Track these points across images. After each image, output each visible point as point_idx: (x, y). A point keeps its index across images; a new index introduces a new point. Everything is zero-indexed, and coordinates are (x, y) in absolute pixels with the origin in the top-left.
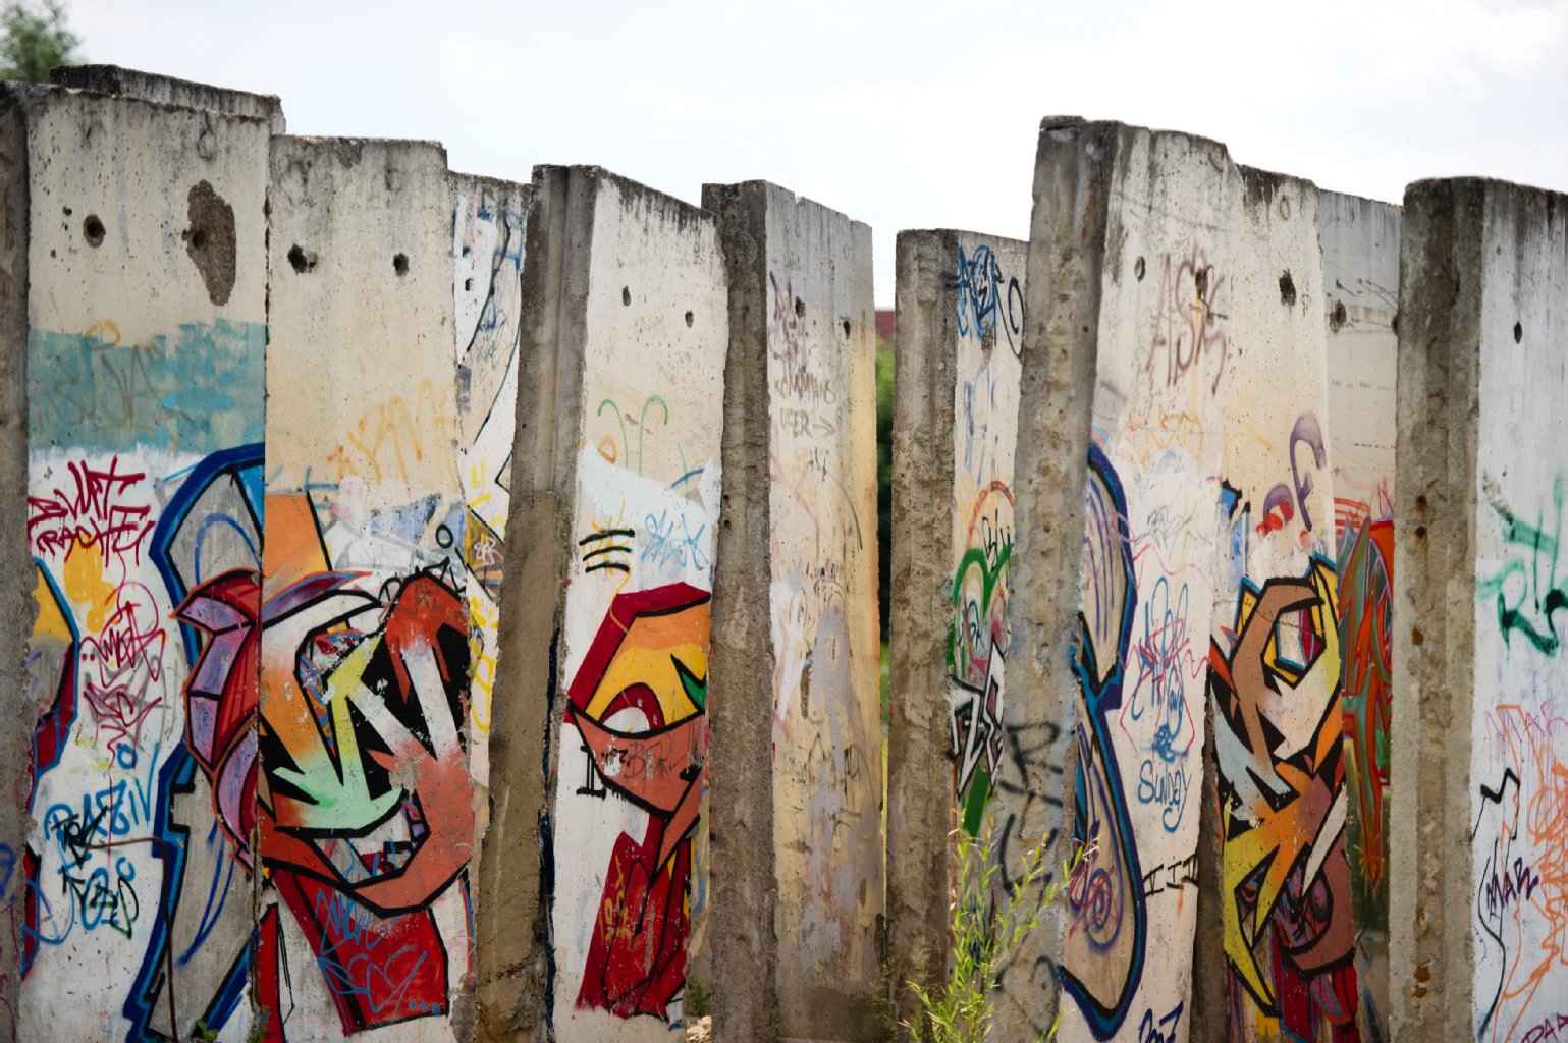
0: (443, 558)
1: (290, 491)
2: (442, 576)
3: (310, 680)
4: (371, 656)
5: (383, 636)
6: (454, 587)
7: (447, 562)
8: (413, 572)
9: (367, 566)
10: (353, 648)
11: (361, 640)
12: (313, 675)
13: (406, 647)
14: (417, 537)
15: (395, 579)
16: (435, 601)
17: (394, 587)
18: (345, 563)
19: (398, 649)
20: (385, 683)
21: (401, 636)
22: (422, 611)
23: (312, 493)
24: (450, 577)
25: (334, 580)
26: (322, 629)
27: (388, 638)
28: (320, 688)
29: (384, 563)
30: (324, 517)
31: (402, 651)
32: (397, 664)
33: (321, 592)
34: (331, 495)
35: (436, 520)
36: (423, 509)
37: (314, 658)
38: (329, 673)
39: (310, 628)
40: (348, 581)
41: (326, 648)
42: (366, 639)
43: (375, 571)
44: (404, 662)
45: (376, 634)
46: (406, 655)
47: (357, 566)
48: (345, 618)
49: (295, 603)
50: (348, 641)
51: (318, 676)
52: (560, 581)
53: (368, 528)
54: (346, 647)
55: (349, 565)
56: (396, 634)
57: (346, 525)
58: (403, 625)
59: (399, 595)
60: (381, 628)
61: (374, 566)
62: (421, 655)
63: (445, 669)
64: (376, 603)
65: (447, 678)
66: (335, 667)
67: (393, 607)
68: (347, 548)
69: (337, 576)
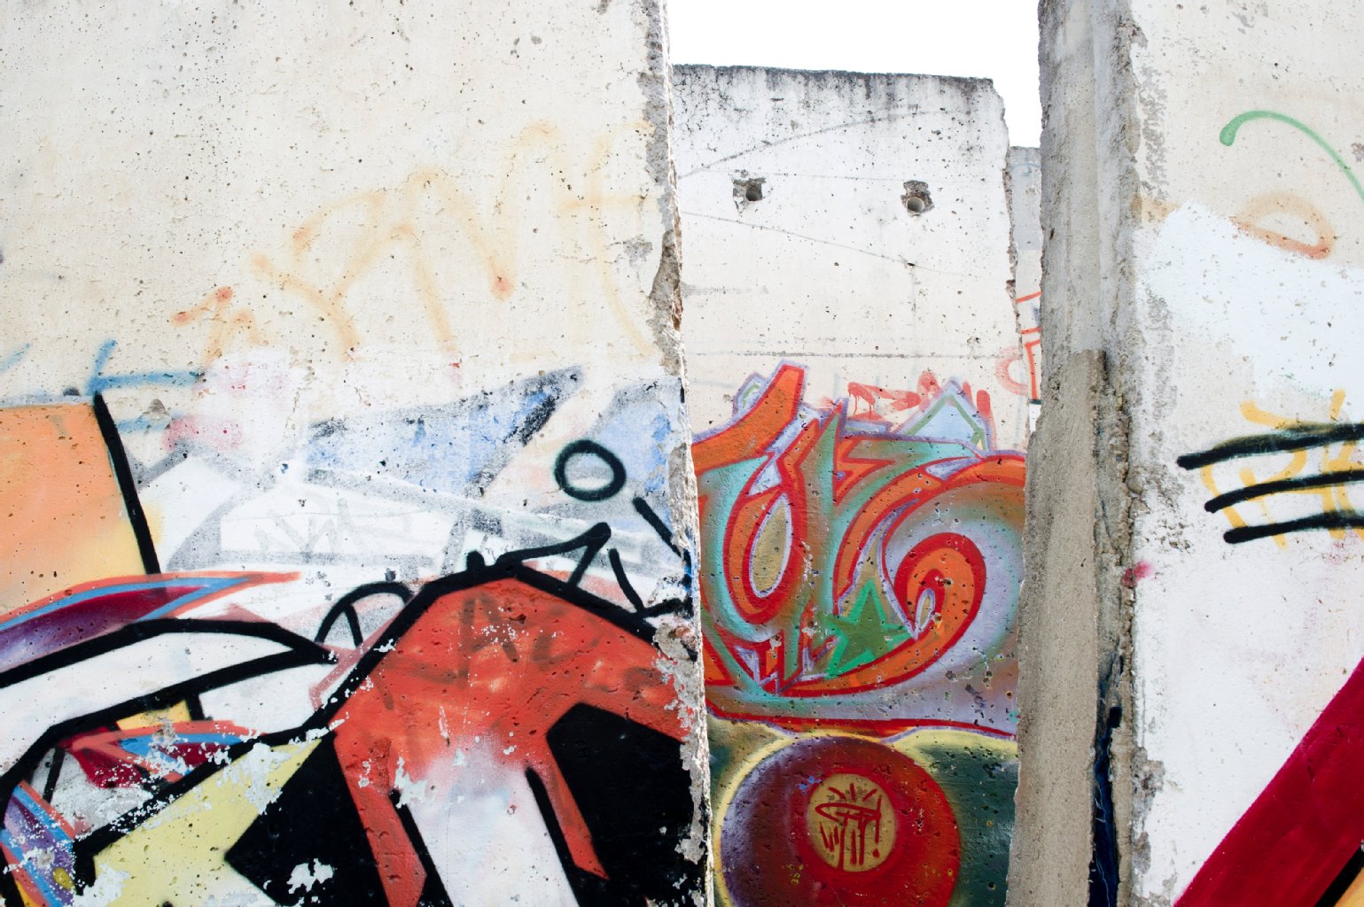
0: (583, 526)
1: (45, 397)
2: (578, 574)
3: (36, 852)
4: (274, 795)
5: (328, 740)
6: (627, 605)
7: (600, 534)
8: (460, 567)
9: (282, 557)
10: (203, 770)
11: (239, 750)
12: (45, 841)
13: (416, 769)
14: (480, 479)
15: (390, 586)
16: (543, 644)
17: (380, 611)
18: (205, 550)
19: (384, 775)
20: (324, 872)
21: (399, 740)
22: (489, 670)
23: (109, 397)
24: (610, 576)
25: (162, 596)
26: (106, 719)
27: (343, 750)
28: (65, 878)
29: (347, 548)
30: (142, 449)
31: (400, 781)
32: (376, 819)
33: (114, 628)
34: (175, 399)
35: (559, 432)
36: (515, 409)
37: (58, 796)
38: (105, 837)
39: (60, 717)
40: (208, 596)
41: (102, 770)
42: (260, 748)
43: (309, 570)
44: (405, 815)
45: (299, 733)
46: (412, 793)
47: (248, 556)
48: (188, 692)
49: (22, 653)
50: (189, 752)
51: (65, 844)
52: (1118, 572)
53: (299, 465)
54: (182, 768)
55: (217, 556)
56: (378, 733)
57: (219, 462)
58: (410, 711)
59: (397, 629)
60: (320, 719)
61: (307, 557)
62: (479, 793)
63: (578, 837)
64: (303, 652)
65: (588, 861)
66: (129, 822)
67: (369, 663)
68: (215, 517)
69: (171, 585)
